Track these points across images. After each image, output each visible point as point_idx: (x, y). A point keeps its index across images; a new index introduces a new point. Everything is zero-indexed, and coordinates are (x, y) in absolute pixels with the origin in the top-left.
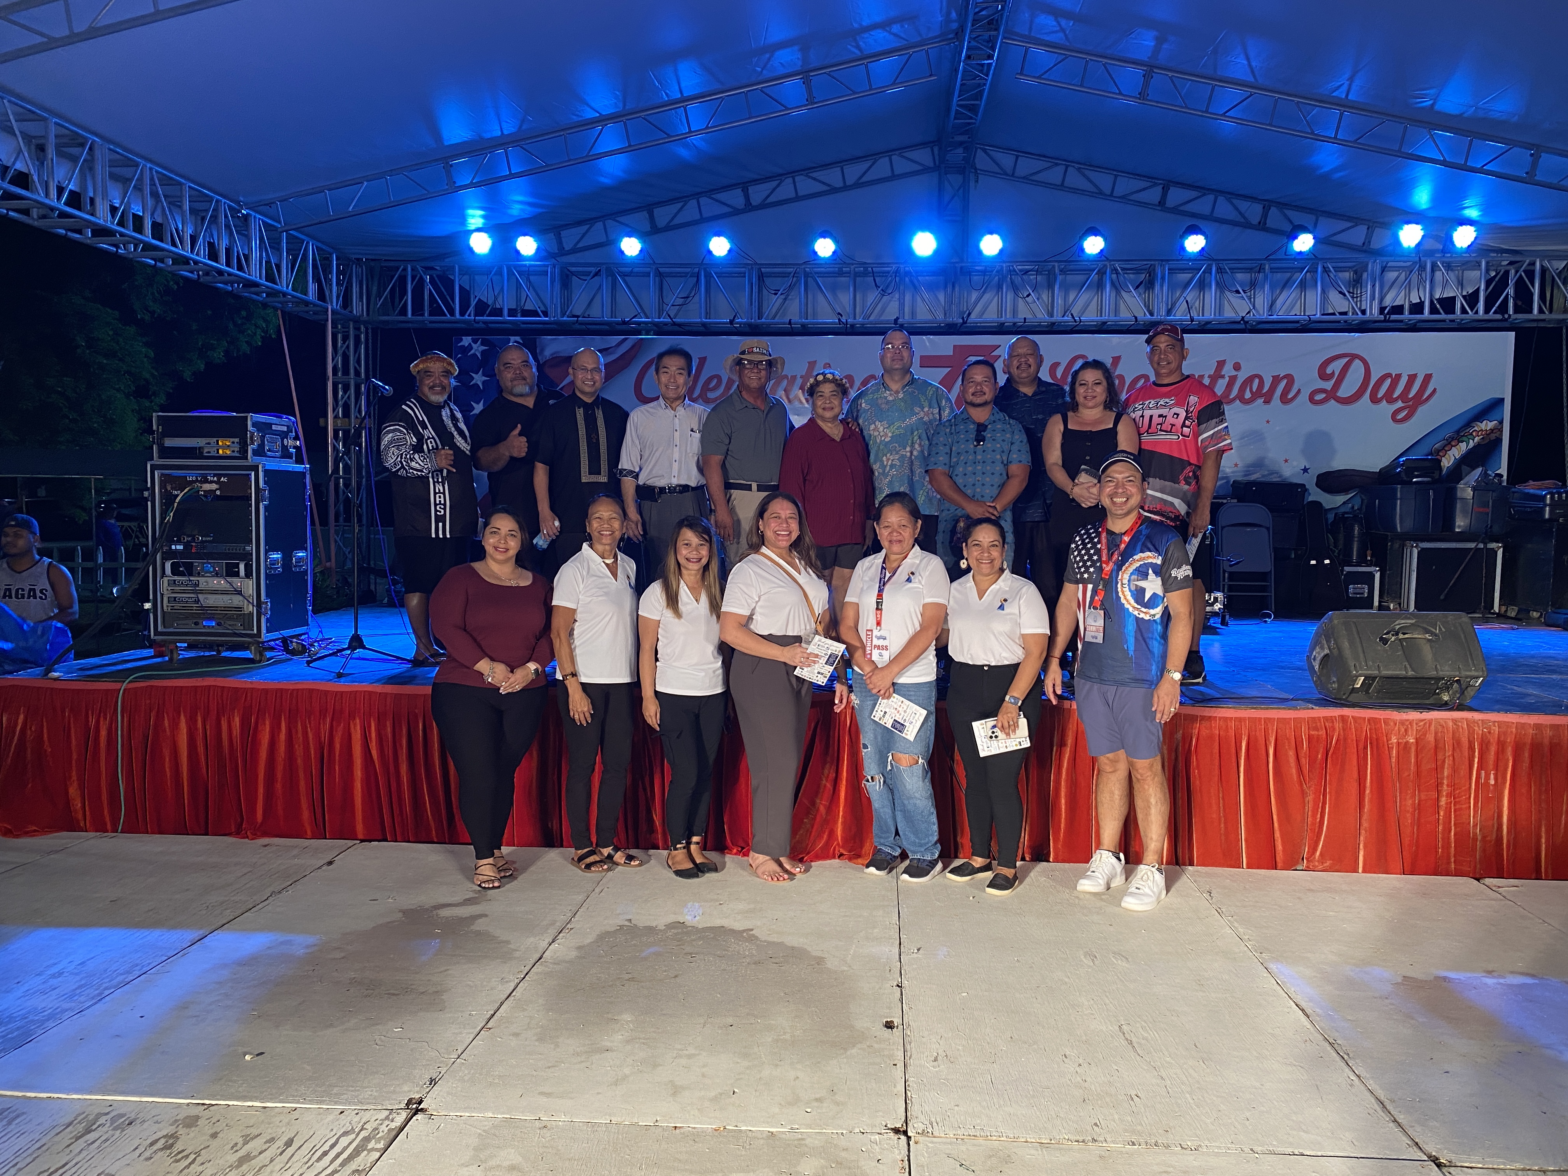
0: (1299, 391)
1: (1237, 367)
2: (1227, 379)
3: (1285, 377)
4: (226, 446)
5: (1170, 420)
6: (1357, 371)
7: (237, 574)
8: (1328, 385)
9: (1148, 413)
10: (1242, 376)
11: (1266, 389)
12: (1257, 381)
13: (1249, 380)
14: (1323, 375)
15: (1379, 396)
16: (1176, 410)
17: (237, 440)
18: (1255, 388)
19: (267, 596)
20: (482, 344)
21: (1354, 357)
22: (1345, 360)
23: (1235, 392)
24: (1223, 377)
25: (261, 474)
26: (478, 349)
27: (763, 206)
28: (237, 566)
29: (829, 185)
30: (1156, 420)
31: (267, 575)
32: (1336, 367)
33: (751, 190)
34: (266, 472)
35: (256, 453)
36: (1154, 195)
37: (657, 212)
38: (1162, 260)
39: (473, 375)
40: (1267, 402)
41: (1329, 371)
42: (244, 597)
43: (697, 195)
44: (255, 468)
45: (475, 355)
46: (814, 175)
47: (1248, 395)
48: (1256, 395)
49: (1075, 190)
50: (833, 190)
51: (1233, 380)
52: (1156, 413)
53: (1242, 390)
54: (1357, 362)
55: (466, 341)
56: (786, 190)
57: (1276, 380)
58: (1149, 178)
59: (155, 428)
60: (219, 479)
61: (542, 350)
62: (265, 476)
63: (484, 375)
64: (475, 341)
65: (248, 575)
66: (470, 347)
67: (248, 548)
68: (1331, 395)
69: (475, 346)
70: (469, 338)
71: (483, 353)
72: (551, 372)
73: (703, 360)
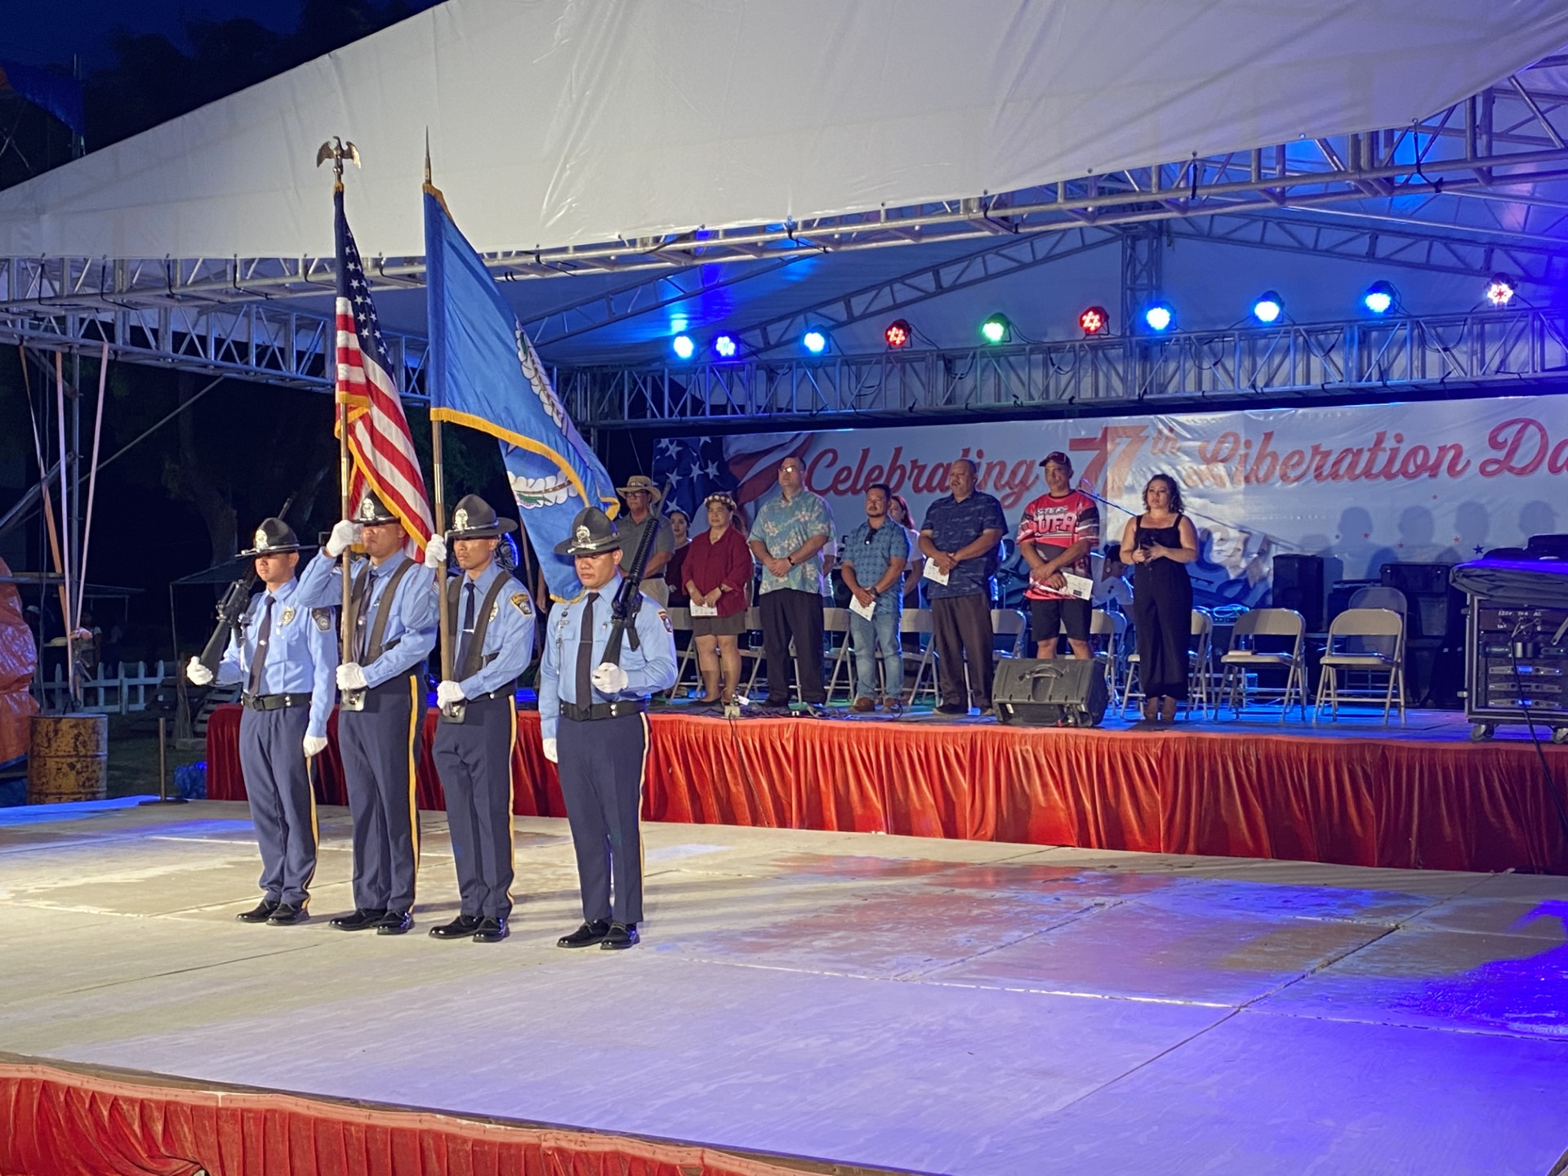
0: (1468, 462)
1: (1399, 439)
2: (1389, 452)
3: (1453, 447)
5: (1066, 522)
6: (1532, 438)
8: (1501, 455)
9: (1048, 518)
10: (1405, 449)
11: (1431, 462)
12: (1421, 453)
13: (1413, 452)
14: (1494, 443)
15: (1559, 465)
16: (1069, 514)
18: (1419, 462)
20: (678, 445)
21: (1528, 423)
22: (1519, 426)
23: (1397, 466)
24: (1384, 450)
26: (674, 450)
27: (954, 287)
29: (1018, 261)
30: (1055, 523)
32: (1509, 434)
33: (942, 272)
36: (1362, 245)
37: (854, 301)
38: (1350, 321)
39: (669, 475)
40: (1433, 475)
41: (1500, 439)
43: (890, 283)
45: (671, 456)
46: (1004, 252)
47: (1411, 468)
48: (1420, 469)
49: (1273, 246)
50: (1023, 266)
51: (1394, 452)
52: (1055, 517)
53: (1405, 462)
54: (1532, 428)
55: (665, 442)
56: (976, 270)
57: (1443, 450)
58: (1354, 227)
61: (727, 449)
63: (678, 474)
64: (671, 443)
66: (667, 449)
68: (1504, 465)
69: (671, 447)
70: (667, 440)
71: (678, 453)
72: (734, 470)
73: (866, 452)
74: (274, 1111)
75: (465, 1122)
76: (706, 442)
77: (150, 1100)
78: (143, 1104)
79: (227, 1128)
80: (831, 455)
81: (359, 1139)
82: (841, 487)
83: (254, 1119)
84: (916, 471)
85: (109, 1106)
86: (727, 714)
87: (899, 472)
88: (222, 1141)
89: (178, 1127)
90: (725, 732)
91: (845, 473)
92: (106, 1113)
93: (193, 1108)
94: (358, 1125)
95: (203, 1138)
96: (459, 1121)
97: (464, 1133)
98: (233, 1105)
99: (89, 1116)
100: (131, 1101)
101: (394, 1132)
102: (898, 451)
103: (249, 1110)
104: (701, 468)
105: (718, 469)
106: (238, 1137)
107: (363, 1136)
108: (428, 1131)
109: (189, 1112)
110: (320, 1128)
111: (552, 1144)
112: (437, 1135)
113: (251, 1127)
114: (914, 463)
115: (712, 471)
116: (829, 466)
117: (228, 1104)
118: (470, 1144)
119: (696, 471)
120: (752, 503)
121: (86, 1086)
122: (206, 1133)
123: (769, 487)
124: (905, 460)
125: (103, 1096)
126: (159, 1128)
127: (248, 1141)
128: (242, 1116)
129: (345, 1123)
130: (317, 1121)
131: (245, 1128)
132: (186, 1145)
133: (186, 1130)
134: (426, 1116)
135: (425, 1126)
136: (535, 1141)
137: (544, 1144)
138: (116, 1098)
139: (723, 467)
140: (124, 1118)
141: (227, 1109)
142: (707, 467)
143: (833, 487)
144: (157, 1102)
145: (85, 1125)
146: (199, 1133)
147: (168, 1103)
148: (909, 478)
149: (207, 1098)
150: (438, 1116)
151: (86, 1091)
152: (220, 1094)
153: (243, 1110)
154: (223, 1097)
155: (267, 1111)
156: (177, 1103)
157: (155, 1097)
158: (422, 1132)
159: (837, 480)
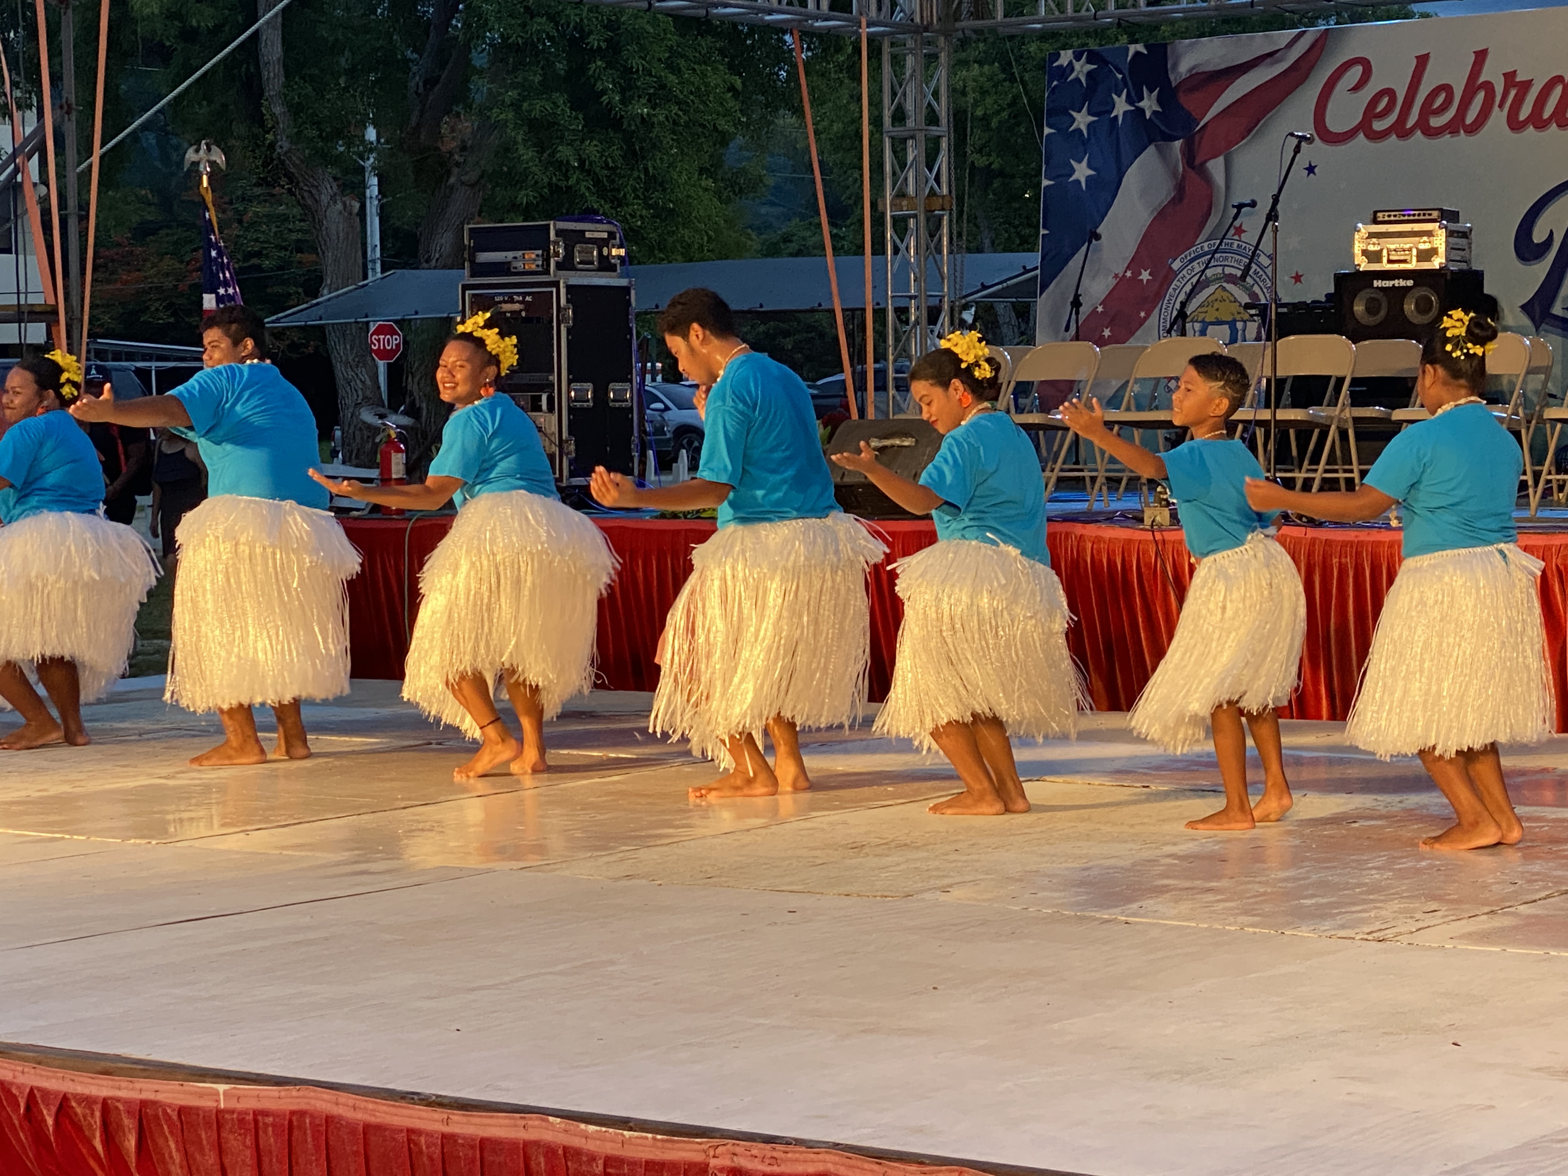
4: (530, 259)
7: (539, 409)
17: (540, 252)
19: (570, 433)
20: (1088, 61)
25: (563, 291)
26: (1082, 69)
28: (539, 398)
31: (570, 410)
34: (569, 288)
35: (560, 266)
39: (1074, 114)
42: (545, 435)
44: (556, 284)
45: (1077, 80)
55: (1066, 57)
59: (466, 242)
60: (524, 298)
61: (1175, 65)
62: (567, 294)
63: (1090, 113)
64: (1078, 57)
65: (551, 409)
66: (1071, 68)
67: (551, 378)
69: (1077, 66)
70: (1070, 52)
71: (1089, 74)
72: (1187, 101)
73: (1422, 61)
74: (302, 1114)
75: (592, 1128)
76: (1137, 54)
77: (118, 1100)
78: (107, 1106)
79: (234, 1141)
80: (1358, 70)
81: (431, 1159)
82: (1379, 126)
83: (274, 1125)
84: (1513, 93)
85: (54, 1109)
86: (1148, 521)
87: (1481, 95)
88: (227, 1162)
89: (161, 1141)
90: (1145, 552)
91: (1385, 101)
92: (50, 1121)
93: (182, 1111)
94: (430, 1134)
95: (198, 1156)
96: (583, 1126)
97: (591, 1146)
98: (241, 1106)
99: (26, 1124)
100: (88, 1101)
101: (484, 1144)
102: (1481, 56)
103: (265, 1113)
104: (1129, 100)
105: (1160, 101)
106: (248, 1155)
107: (438, 1151)
108: (537, 1143)
109: (175, 1117)
110: (373, 1139)
111: (726, 1162)
112: (550, 1151)
113: (269, 1139)
114: (1510, 77)
115: (1149, 104)
116: (1356, 88)
117: (233, 1104)
118: (601, 1162)
119: (1121, 106)
120: (1221, 159)
121: (21, 1079)
122: (201, 1150)
123: (1250, 131)
124: (1492, 73)
125: (45, 1093)
126: (131, 1142)
127: (266, 1160)
128: (256, 1121)
129: (410, 1131)
130: (369, 1129)
131: (261, 1142)
132: (172, 1168)
133: (173, 1145)
134: (534, 1120)
135: (531, 1135)
136: (699, 1157)
137: (713, 1162)
138: (65, 1098)
139: (1169, 96)
140: (79, 1129)
141: (232, 1112)
142: (1141, 99)
143: (1364, 127)
144: (127, 1102)
145: (19, 1140)
146: (192, 1149)
147: (144, 1104)
148: (1501, 106)
149: (201, 1095)
150: (551, 1119)
151: (18, 1087)
152: (222, 1088)
153: (256, 1113)
154: (225, 1093)
155: (293, 1113)
156: (154, 1103)
157: (122, 1094)
158: (527, 1144)
159: (1370, 113)
